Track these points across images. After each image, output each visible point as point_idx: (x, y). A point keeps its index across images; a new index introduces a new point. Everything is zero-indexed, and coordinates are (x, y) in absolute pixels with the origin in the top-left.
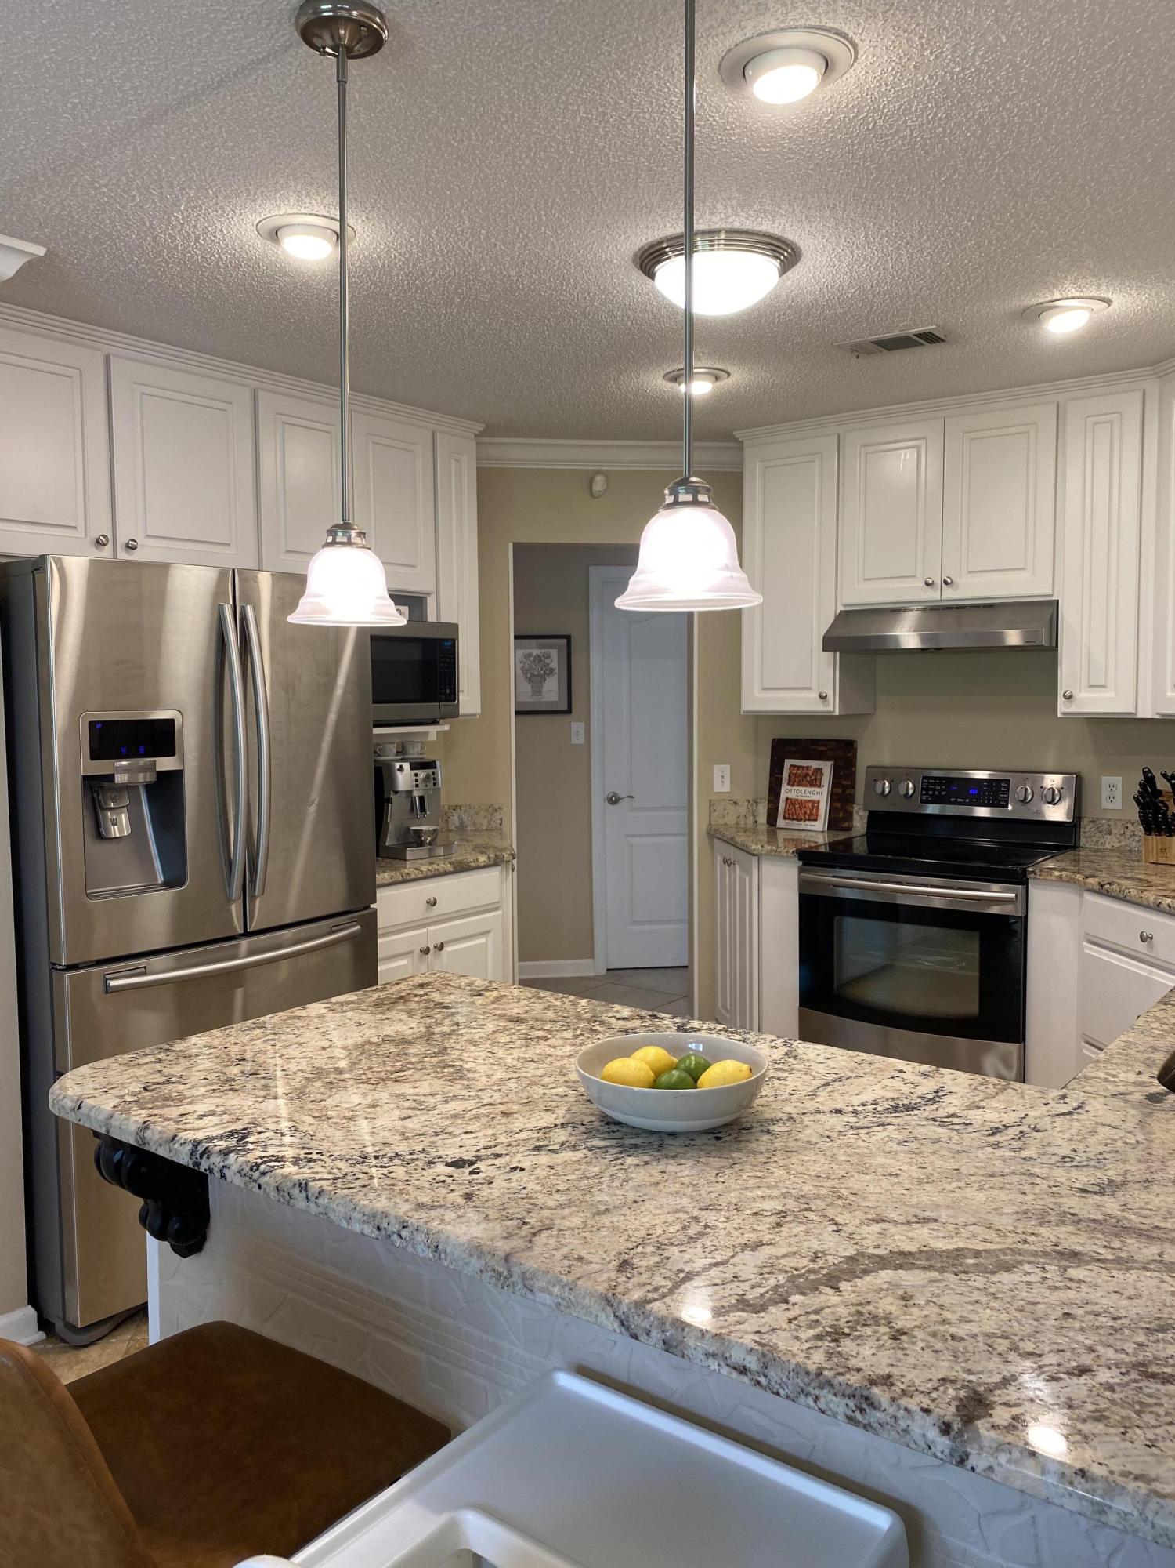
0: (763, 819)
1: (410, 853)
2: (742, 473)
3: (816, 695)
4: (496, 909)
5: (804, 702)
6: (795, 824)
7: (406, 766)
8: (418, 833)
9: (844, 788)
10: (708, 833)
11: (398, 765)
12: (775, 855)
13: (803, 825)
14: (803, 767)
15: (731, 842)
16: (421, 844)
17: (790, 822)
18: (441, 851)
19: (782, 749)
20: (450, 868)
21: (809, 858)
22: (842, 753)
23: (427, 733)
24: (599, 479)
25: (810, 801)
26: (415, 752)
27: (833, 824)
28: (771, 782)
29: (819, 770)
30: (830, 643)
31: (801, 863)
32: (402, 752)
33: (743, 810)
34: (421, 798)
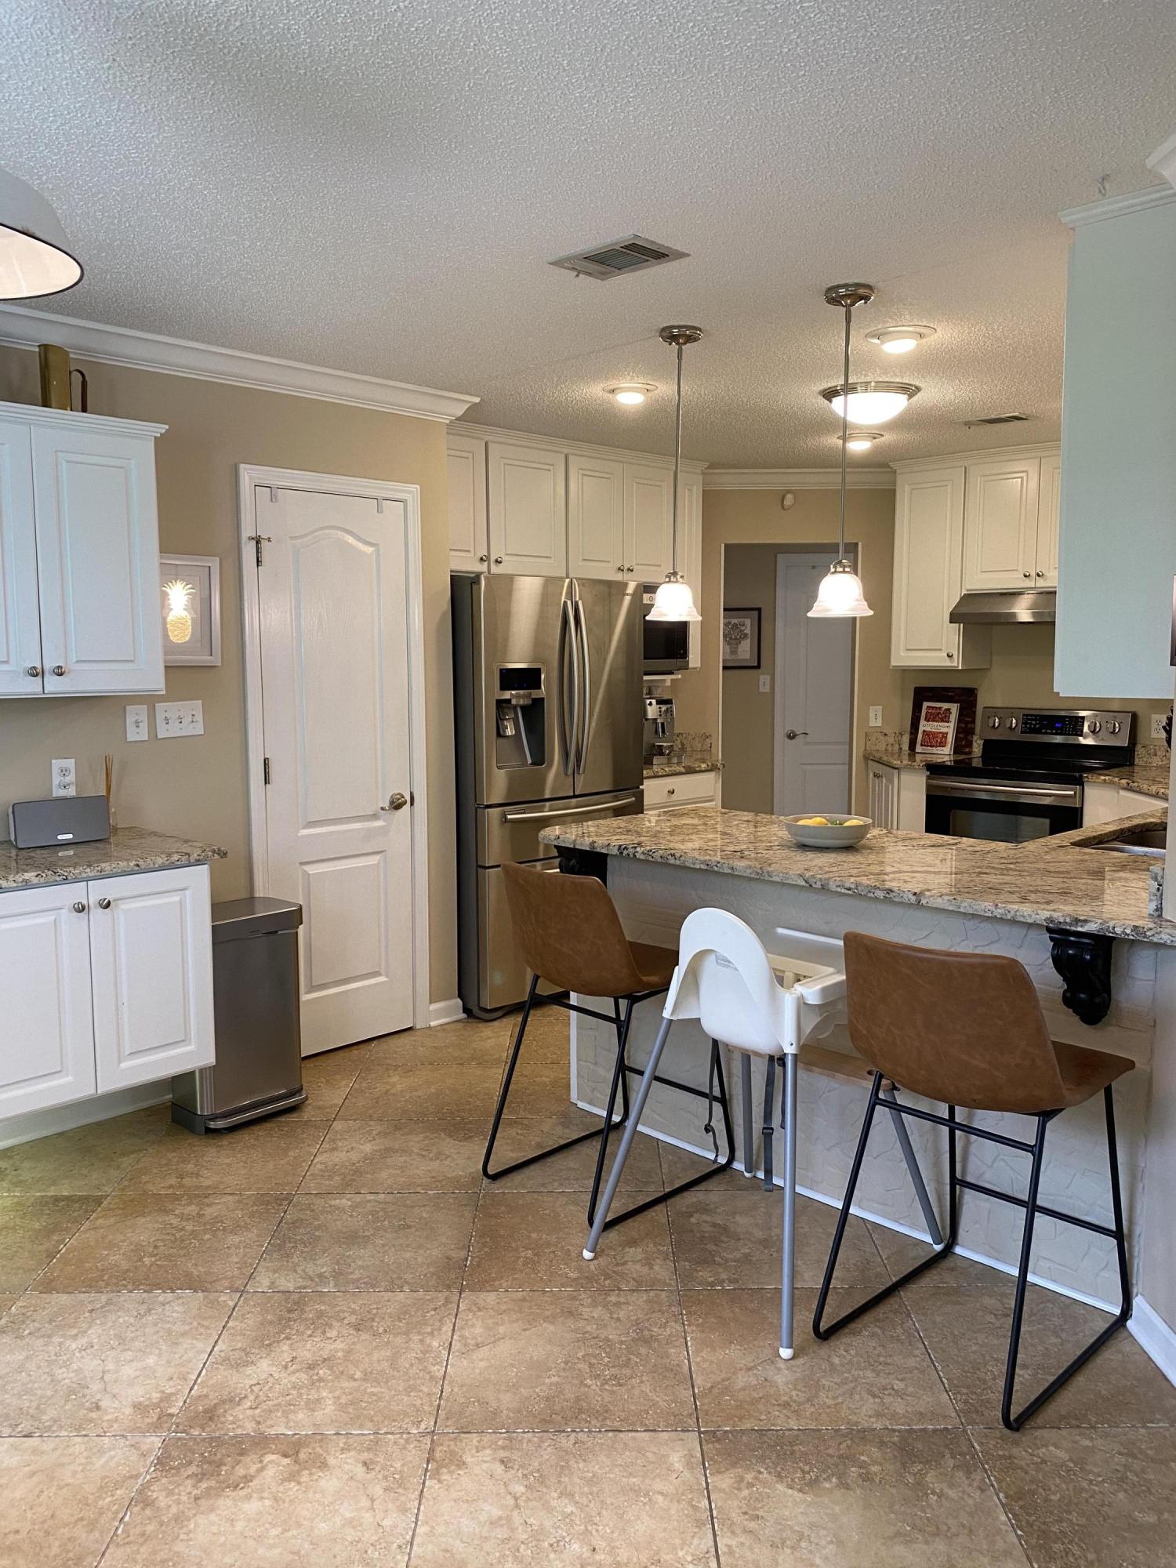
0: (905, 747)
1: (656, 760)
2: (894, 491)
3: (945, 655)
4: (712, 801)
5: (937, 659)
6: (929, 750)
7: (654, 702)
8: (660, 747)
9: (967, 723)
10: (864, 756)
11: (648, 701)
12: (910, 768)
13: (935, 750)
14: (936, 708)
15: (879, 762)
16: (661, 754)
17: (925, 748)
18: (675, 760)
19: (922, 694)
20: (683, 770)
21: (935, 770)
22: (966, 698)
23: (665, 680)
24: (789, 497)
25: (940, 733)
26: (658, 693)
27: (957, 750)
28: (912, 718)
29: (948, 710)
30: (954, 618)
31: (928, 773)
32: (650, 692)
33: (891, 740)
34: (663, 724)
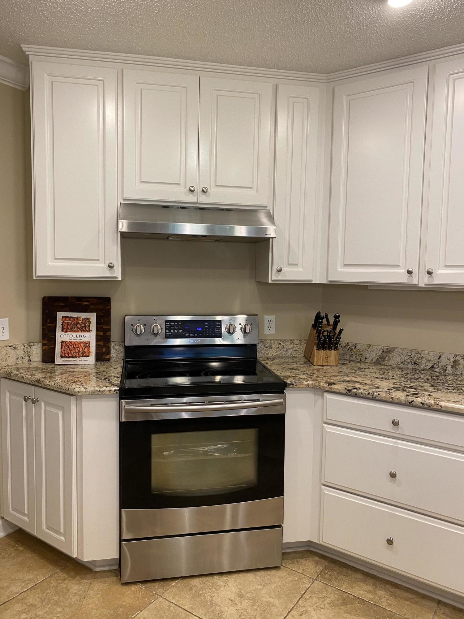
0: (37, 358)
5: (94, 270)
6: (71, 361)
9: (105, 331)
13: (77, 361)
14: (73, 318)
15: (34, 384)
17: (67, 359)
19: (53, 305)
22: (101, 306)
25: (82, 342)
27: (99, 357)
28: (44, 329)
29: (86, 319)
33: (20, 353)
